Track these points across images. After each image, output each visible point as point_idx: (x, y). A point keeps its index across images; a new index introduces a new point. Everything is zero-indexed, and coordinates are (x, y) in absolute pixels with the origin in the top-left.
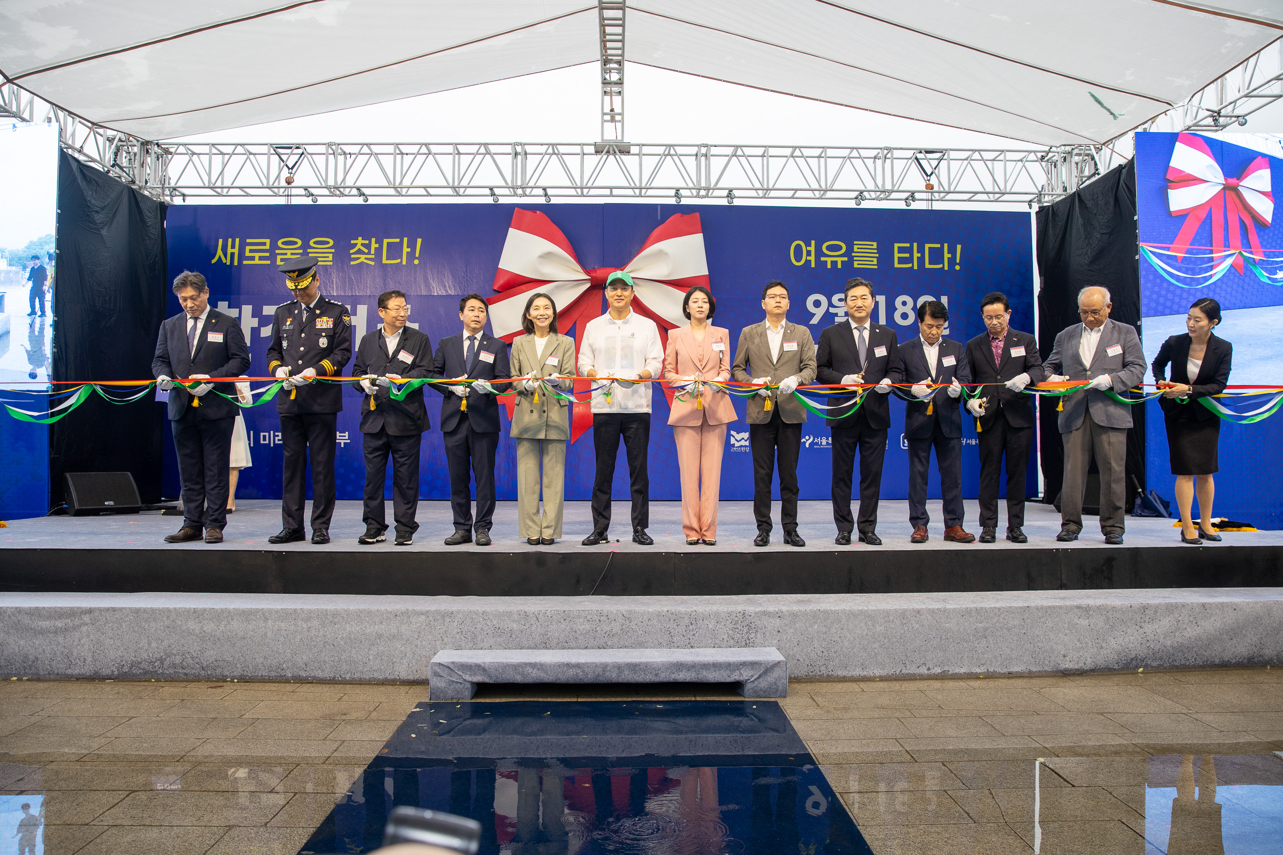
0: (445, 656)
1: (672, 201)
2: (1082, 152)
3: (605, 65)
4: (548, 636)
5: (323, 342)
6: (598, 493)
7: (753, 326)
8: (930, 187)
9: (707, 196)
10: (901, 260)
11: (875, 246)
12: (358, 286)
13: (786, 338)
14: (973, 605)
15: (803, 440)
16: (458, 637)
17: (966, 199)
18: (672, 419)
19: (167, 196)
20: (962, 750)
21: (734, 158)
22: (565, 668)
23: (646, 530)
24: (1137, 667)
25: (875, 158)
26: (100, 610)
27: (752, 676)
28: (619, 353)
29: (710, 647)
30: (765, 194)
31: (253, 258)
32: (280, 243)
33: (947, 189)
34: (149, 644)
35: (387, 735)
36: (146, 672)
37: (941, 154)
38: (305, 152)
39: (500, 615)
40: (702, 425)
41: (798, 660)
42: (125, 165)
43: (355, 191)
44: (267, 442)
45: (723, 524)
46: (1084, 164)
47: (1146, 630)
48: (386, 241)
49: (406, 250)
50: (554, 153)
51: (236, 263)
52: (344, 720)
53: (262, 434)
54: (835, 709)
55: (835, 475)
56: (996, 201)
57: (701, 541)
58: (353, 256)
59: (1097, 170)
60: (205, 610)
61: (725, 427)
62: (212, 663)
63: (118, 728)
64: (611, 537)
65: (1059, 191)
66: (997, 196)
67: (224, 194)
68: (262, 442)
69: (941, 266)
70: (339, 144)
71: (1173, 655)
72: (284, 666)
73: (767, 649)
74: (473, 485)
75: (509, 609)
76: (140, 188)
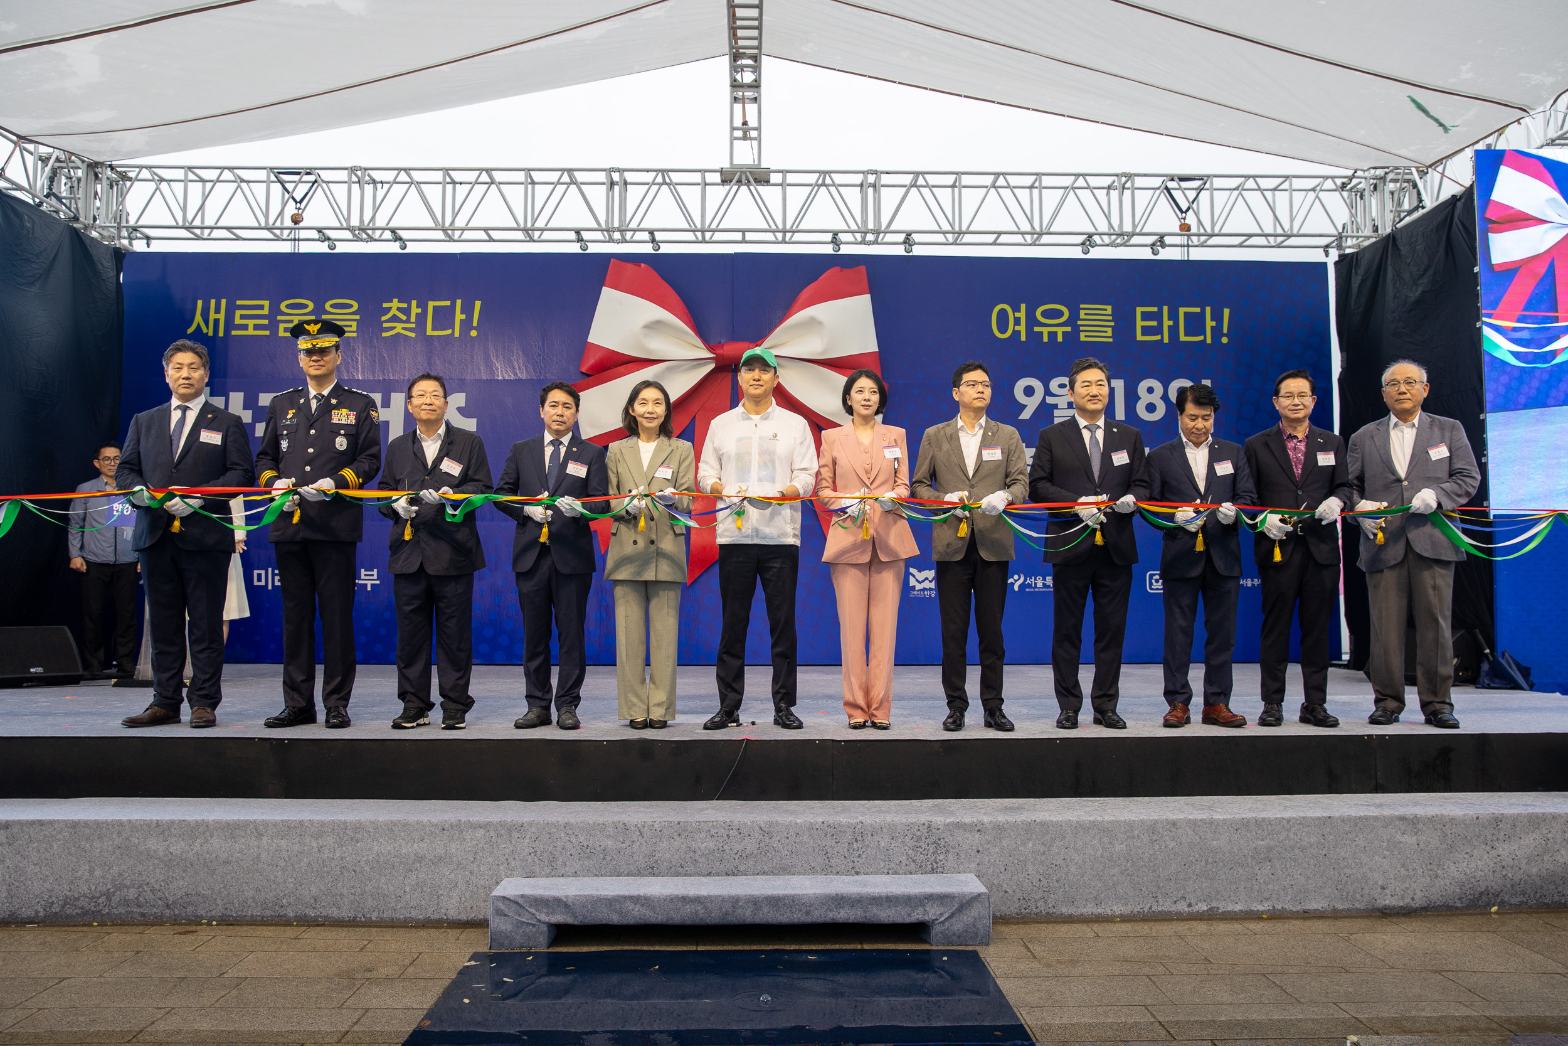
0: (512, 887)
1: (828, 250)
2: (1400, 177)
3: (735, 61)
4: (656, 858)
5: (341, 443)
6: (725, 657)
7: (941, 425)
8: (1185, 228)
9: (875, 242)
10: (1146, 331)
11: (1109, 311)
12: (392, 367)
13: (985, 444)
14: (1251, 815)
15: (1010, 581)
16: (530, 860)
17: (1236, 243)
18: (829, 553)
19: (124, 238)
20: (1238, 1024)
21: (914, 190)
22: (680, 904)
23: (792, 709)
24: (1490, 904)
25: (1109, 188)
26: (21, 824)
27: (942, 915)
28: (755, 460)
29: (882, 873)
30: (957, 239)
31: (245, 327)
32: (283, 306)
33: (1209, 231)
34: (91, 872)
35: (429, 1000)
36: (85, 913)
37: (1200, 182)
38: (319, 179)
39: (589, 829)
40: (871, 562)
41: (1006, 892)
42: (64, 194)
43: (388, 235)
44: (263, 583)
45: (900, 698)
46: (1402, 194)
47: (1500, 851)
48: (431, 304)
49: (459, 316)
50: (665, 183)
51: (221, 334)
52: (368, 979)
53: (256, 572)
54: (1059, 962)
55: (1057, 630)
56: (1279, 246)
57: (869, 724)
58: (385, 325)
59: (1421, 201)
60: (173, 822)
61: (902, 565)
62: (181, 898)
63: (43, 994)
64: (743, 718)
65: (1368, 232)
66: (1280, 239)
67: (205, 236)
68: (256, 583)
69: (1201, 338)
70: (366, 169)
71: (1542, 888)
72: (284, 901)
73: (962, 877)
74: (554, 645)
75: (601, 820)
76: (86, 227)
